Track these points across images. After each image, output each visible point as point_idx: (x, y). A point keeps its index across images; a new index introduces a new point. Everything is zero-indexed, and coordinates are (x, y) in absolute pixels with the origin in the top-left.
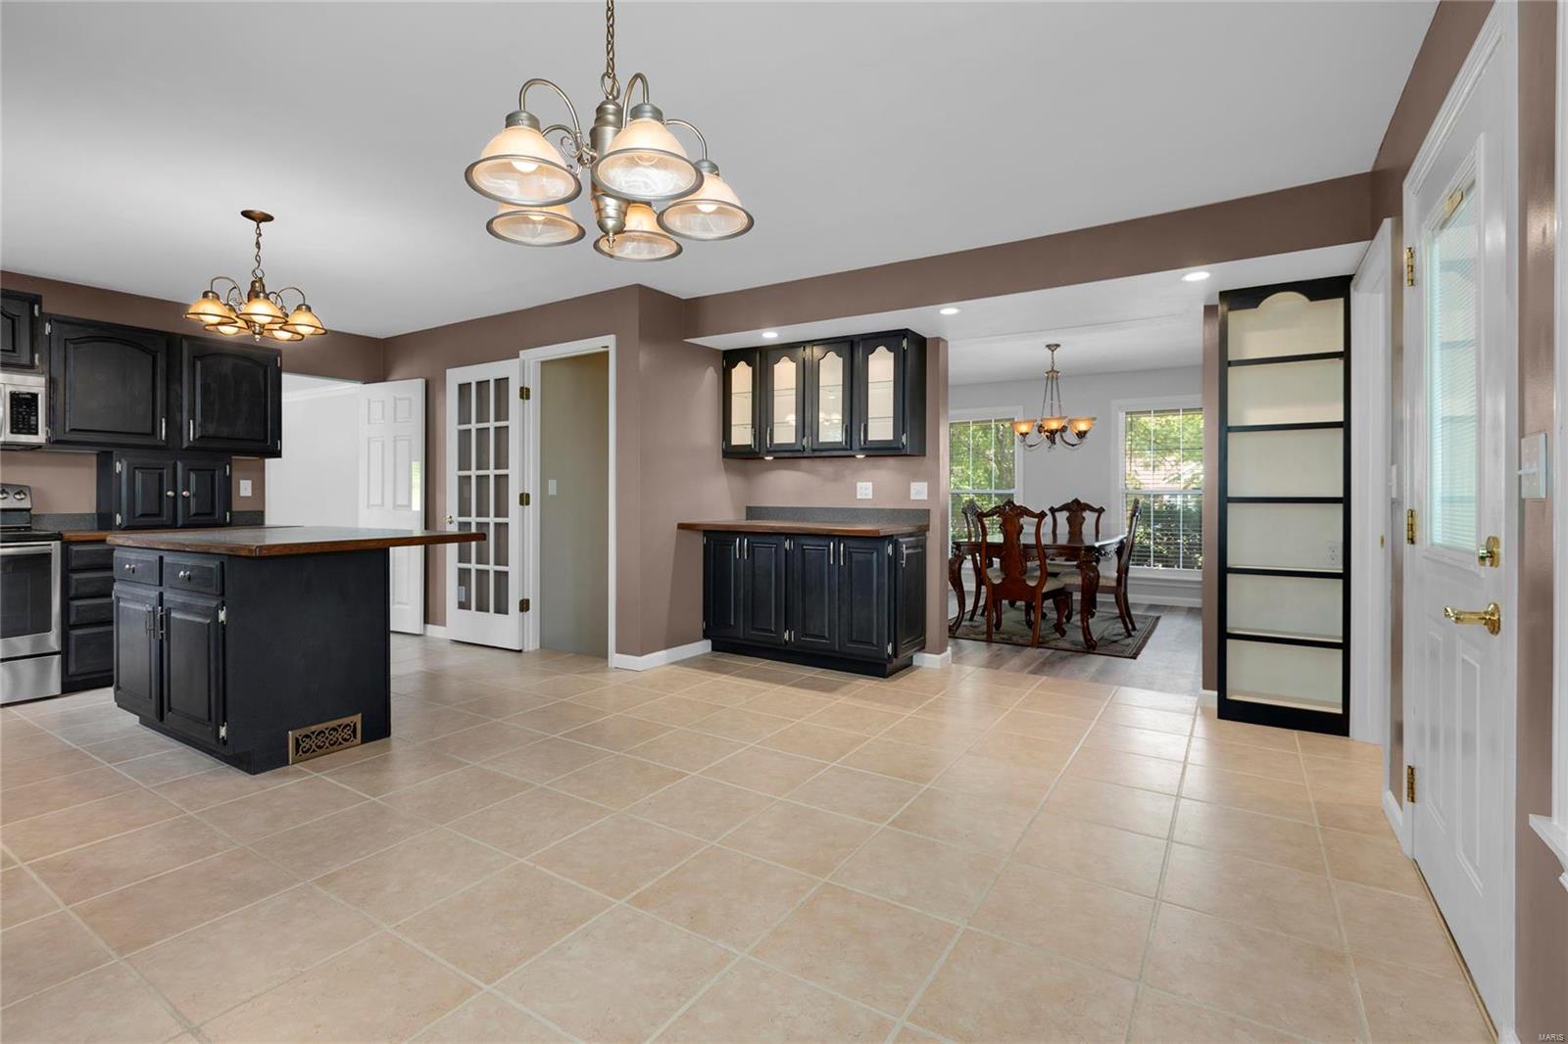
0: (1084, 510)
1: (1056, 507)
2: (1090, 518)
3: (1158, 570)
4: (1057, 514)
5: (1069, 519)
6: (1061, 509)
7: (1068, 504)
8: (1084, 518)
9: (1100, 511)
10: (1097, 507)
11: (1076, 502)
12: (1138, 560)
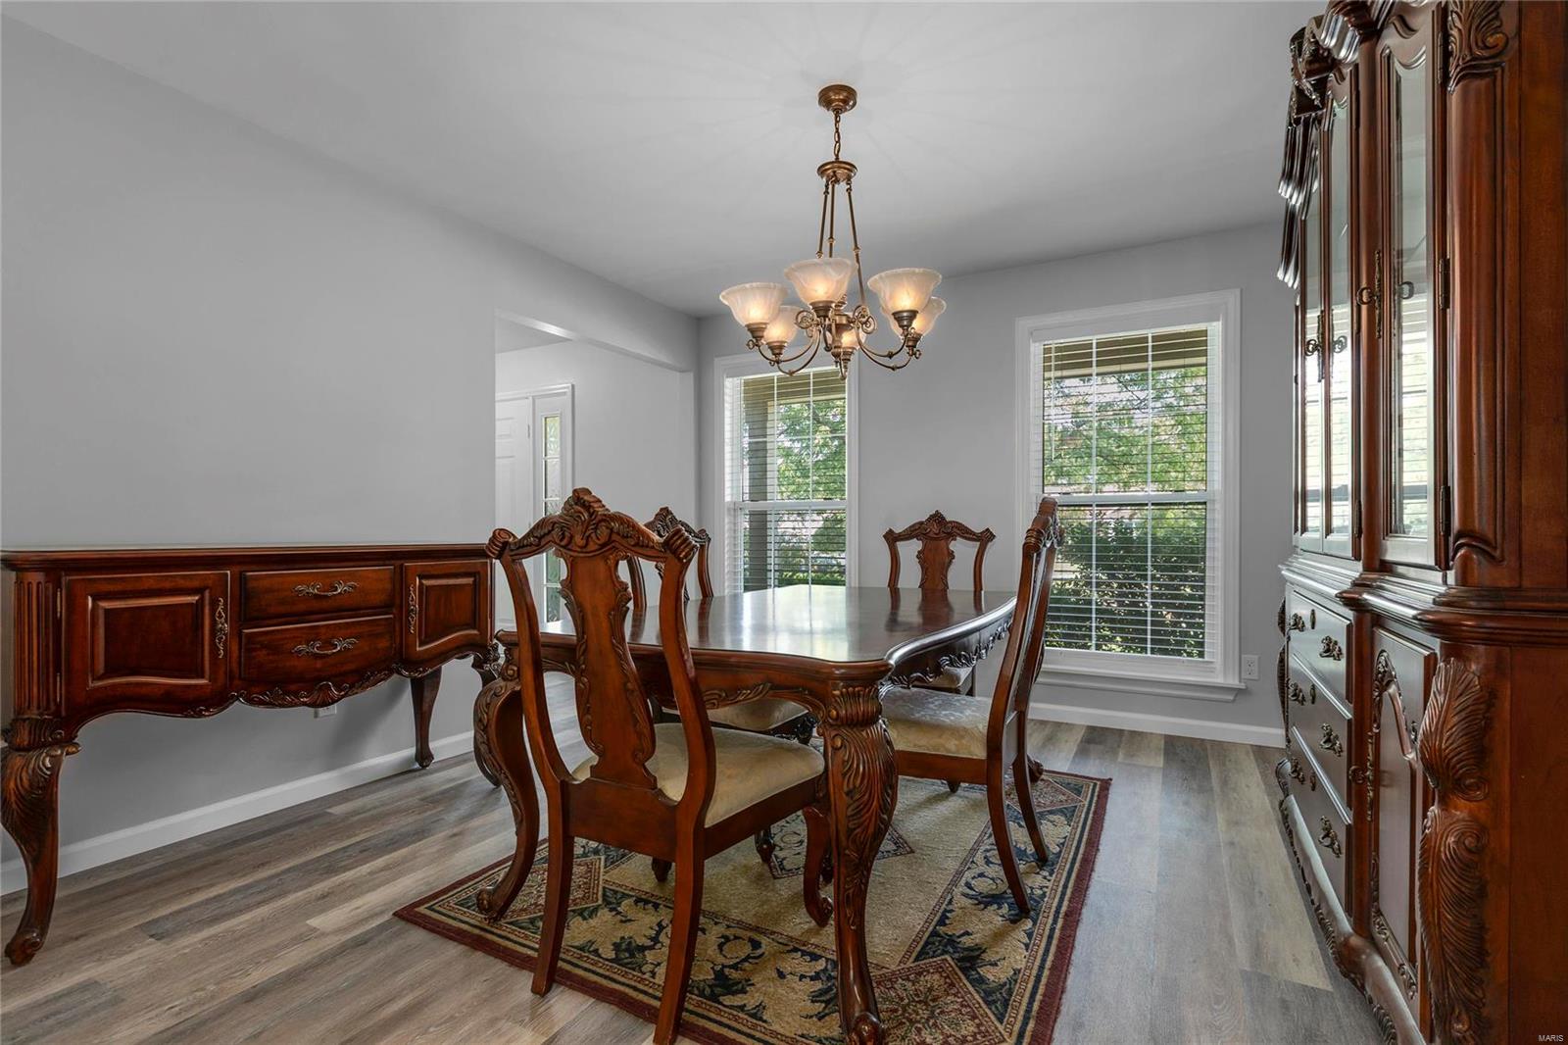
0: (951, 536)
1: (898, 530)
2: (963, 550)
3: (1112, 660)
4: (901, 546)
5: (922, 557)
6: (908, 535)
7: (921, 523)
8: (951, 555)
9: (985, 538)
10: (978, 529)
11: (937, 518)
12: (1066, 636)
